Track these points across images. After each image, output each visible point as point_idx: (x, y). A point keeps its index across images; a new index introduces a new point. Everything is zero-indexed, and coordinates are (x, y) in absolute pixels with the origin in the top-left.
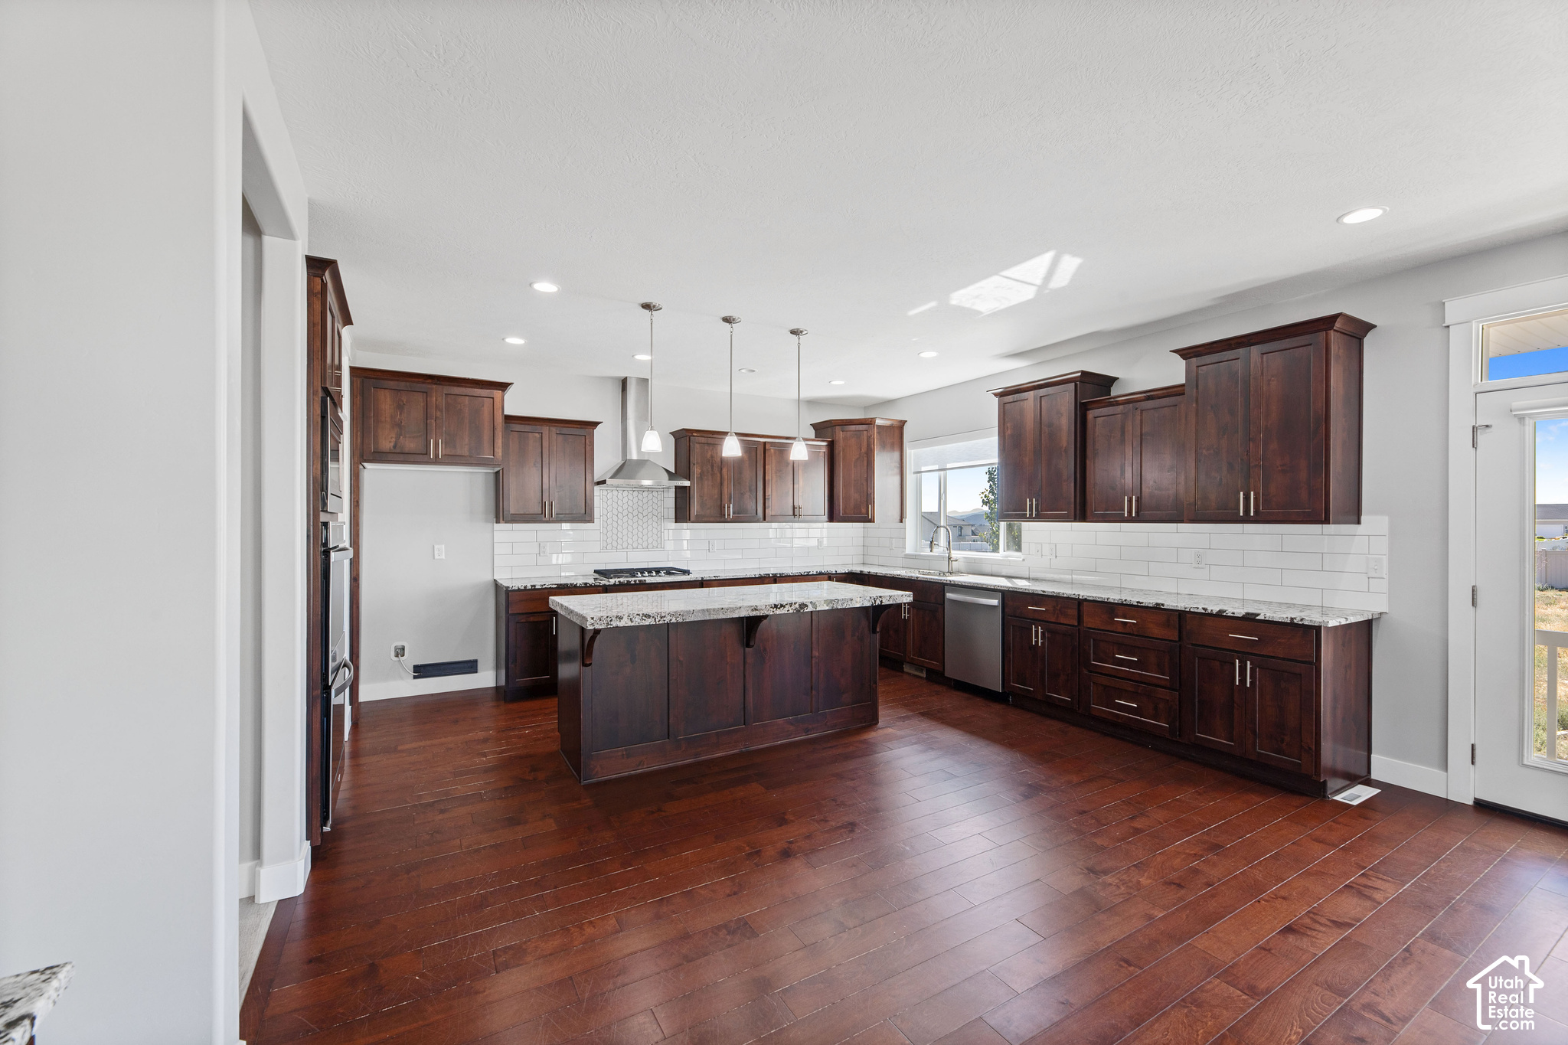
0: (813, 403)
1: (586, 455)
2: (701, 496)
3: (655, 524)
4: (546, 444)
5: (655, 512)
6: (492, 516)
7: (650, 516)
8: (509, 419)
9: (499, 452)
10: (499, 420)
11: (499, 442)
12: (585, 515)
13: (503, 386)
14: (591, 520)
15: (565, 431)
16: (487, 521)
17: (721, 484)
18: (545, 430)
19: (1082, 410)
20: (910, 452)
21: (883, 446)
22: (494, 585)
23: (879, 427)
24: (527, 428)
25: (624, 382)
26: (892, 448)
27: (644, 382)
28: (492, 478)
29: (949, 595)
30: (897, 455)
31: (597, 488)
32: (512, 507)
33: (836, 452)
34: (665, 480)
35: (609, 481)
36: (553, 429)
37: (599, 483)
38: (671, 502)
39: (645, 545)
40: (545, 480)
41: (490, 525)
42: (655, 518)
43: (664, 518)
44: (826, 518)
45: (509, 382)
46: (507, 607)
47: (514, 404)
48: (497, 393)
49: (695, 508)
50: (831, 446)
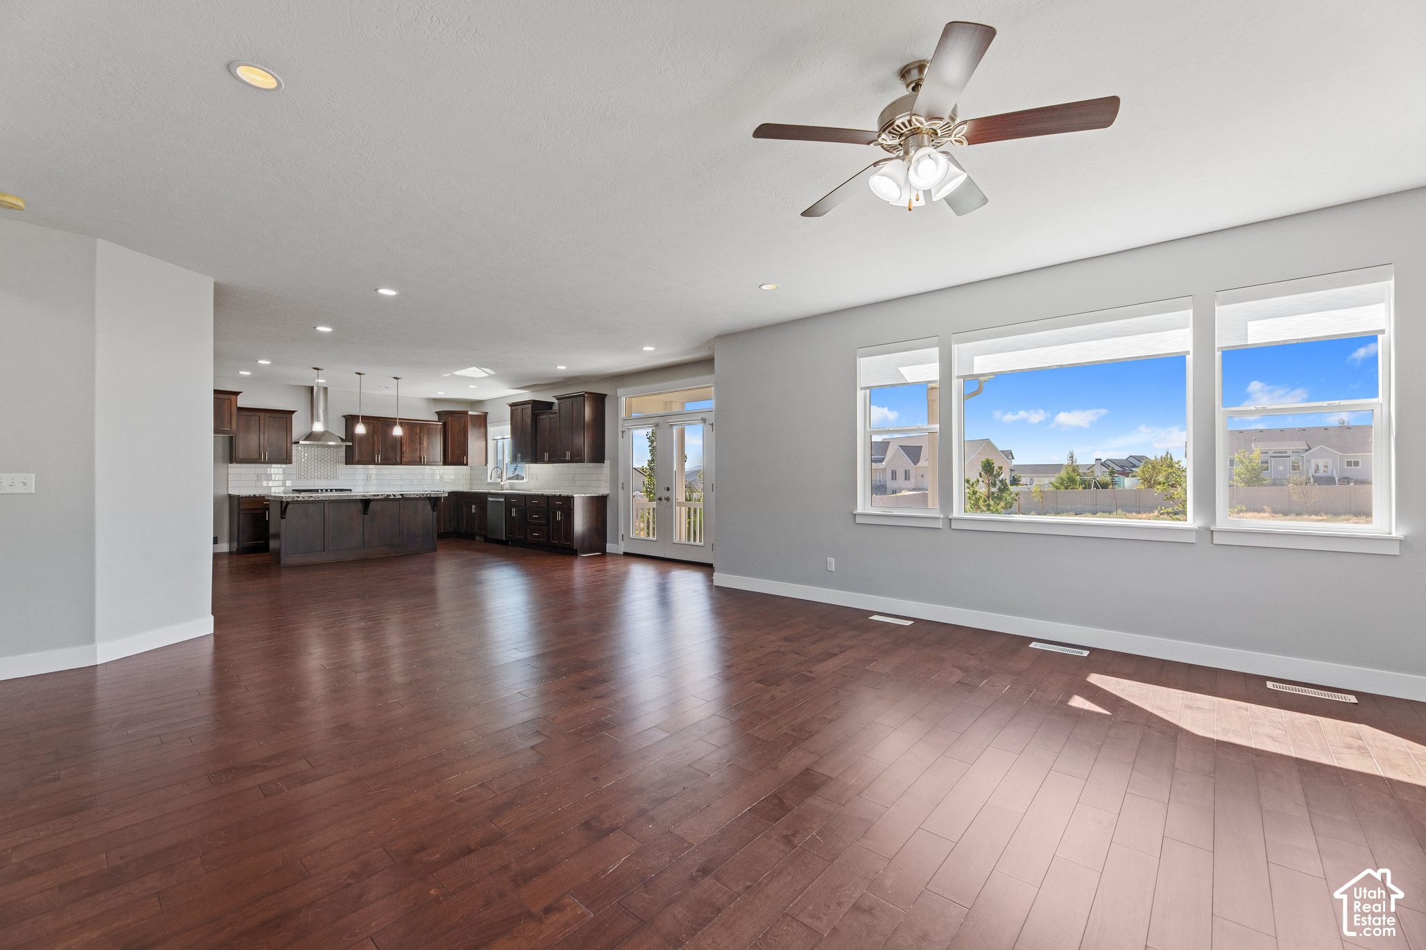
0: (436, 401)
1: (288, 428)
2: (360, 451)
3: (332, 466)
4: (262, 422)
5: (332, 459)
6: (228, 460)
7: (329, 461)
8: (240, 409)
9: (234, 427)
10: (234, 410)
11: (234, 422)
12: (287, 459)
13: (237, 393)
14: (291, 462)
15: (273, 415)
16: (224, 462)
17: (374, 444)
18: (262, 415)
19: (535, 416)
20: (490, 429)
21: (474, 425)
22: (228, 497)
23: (470, 415)
24: (251, 414)
25: (312, 388)
26: (480, 427)
27: (326, 389)
28: (227, 440)
29: (490, 499)
30: (483, 430)
31: (294, 446)
32: (240, 454)
33: (447, 428)
34: (340, 443)
35: (301, 442)
36: (266, 414)
37: (296, 443)
38: (342, 453)
39: (326, 476)
40: (262, 441)
41: (226, 465)
42: (332, 462)
43: (338, 462)
44: (442, 463)
45: (241, 391)
46: (239, 506)
47: (242, 402)
48: (233, 397)
49: (357, 457)
50: (445, 424)
